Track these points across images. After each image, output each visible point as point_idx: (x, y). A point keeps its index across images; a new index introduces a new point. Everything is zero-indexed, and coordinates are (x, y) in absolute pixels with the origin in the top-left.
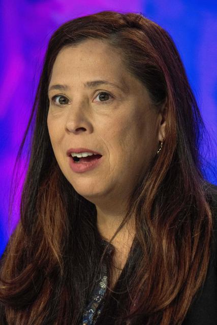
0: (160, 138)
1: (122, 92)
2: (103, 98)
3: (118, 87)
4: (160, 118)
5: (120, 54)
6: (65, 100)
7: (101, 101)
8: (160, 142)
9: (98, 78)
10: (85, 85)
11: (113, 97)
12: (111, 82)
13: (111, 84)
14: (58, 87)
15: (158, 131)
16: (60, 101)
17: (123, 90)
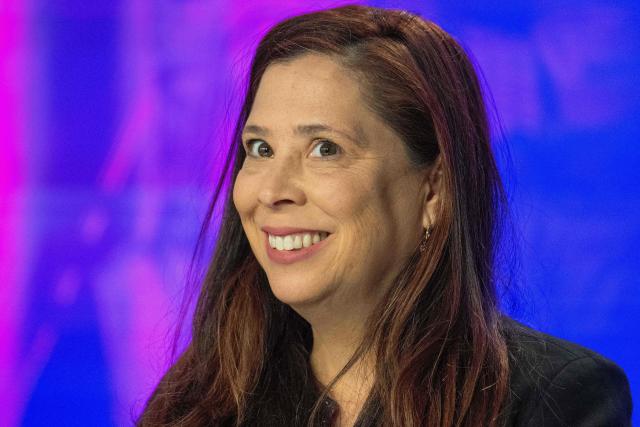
0: (425, 223)
1: (356, 146)
2: (327, 151)
3: (349, 138)
4: (427, 189)
5: (360, 81)
6: (267, 151)
7: (323, 155)
8: (425, 230)
9: (316, 121)
10: (295, 131)
11: (341, 152)
12: (338, 128)
13: (336, 131)
14: (254, 129)
15: (421, 211)
16: (259, 151)
17: (357, 143)
